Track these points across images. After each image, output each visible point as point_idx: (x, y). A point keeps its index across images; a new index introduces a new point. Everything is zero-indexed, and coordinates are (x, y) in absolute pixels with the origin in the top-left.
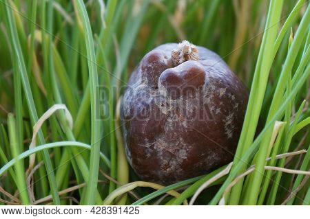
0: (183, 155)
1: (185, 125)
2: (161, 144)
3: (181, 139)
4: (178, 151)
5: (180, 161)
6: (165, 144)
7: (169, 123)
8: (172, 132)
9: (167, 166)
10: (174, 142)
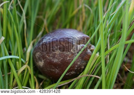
0: (55, 61)
1: (68, 59)
2: (58, 52)
3: (62, 59)
4: (57, 59)
5: (53, 60)
6: (58, 53)
7: (67, 53)
8: (64, 55)
9: (49, 56)
10: (60, 56)
